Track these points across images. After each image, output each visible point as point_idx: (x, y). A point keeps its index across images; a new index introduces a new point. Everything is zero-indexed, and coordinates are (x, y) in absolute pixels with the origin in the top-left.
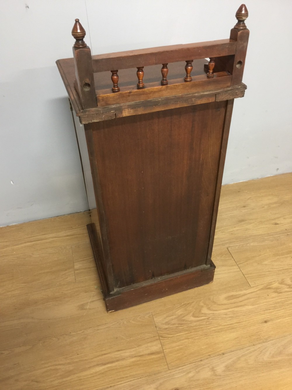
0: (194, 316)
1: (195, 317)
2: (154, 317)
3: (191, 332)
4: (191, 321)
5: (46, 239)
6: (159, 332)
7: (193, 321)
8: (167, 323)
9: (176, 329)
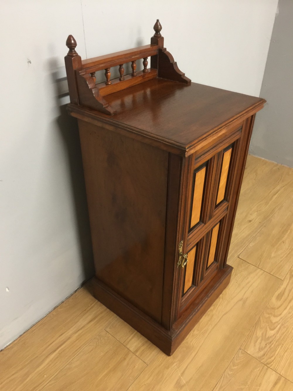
0: (271, 329)
2: (245, 351)
4: (274, 335)
6: (262, 361)
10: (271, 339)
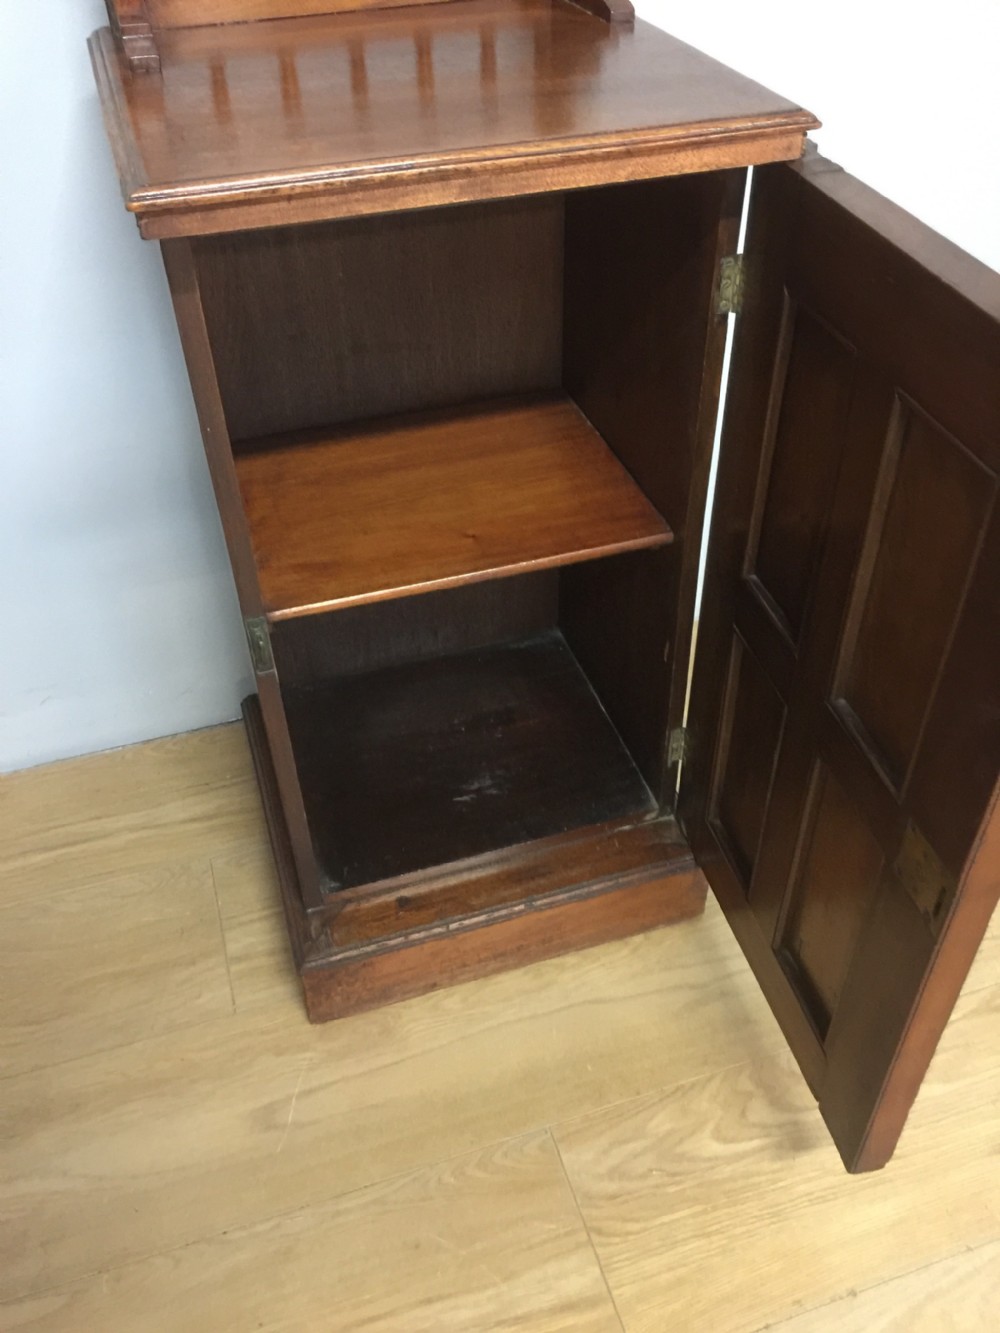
0: (719, 1136)
1: (726, 1140)
3: (715, 1209)
4: (709, 1159)
5: (105, 836)
6: (585, 1212)
7: (717, 1158)
8: (614, 1173)
9: (654, 1195)
10: (685, 1166)
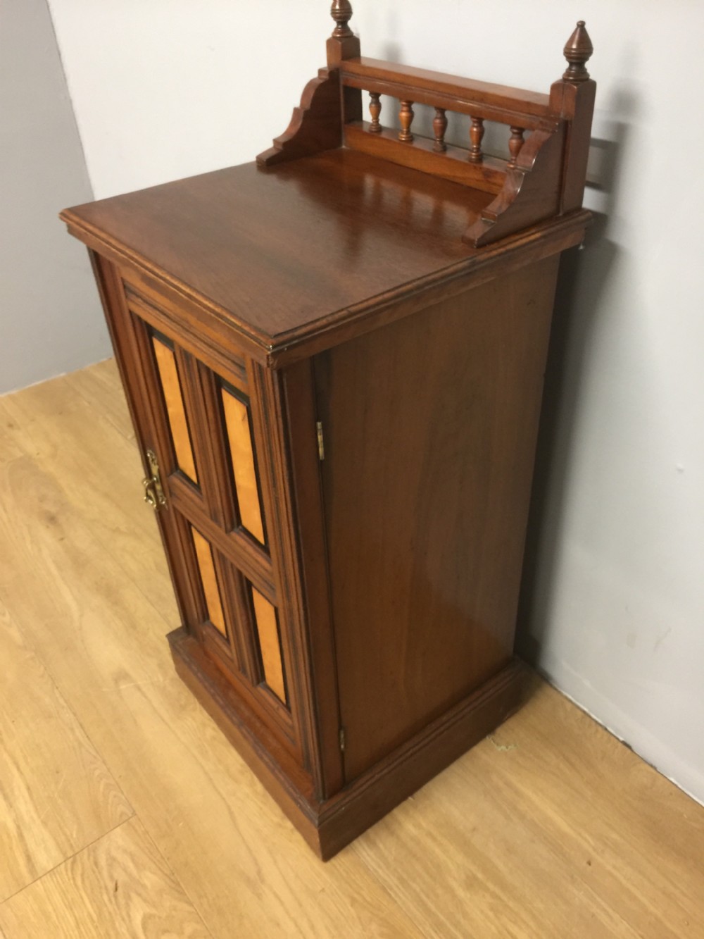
1: (144, 924)
2: (125, 825)
6: (85, 851)
8: (112, 860)
9: (101, 888)
10: (122, 901)
